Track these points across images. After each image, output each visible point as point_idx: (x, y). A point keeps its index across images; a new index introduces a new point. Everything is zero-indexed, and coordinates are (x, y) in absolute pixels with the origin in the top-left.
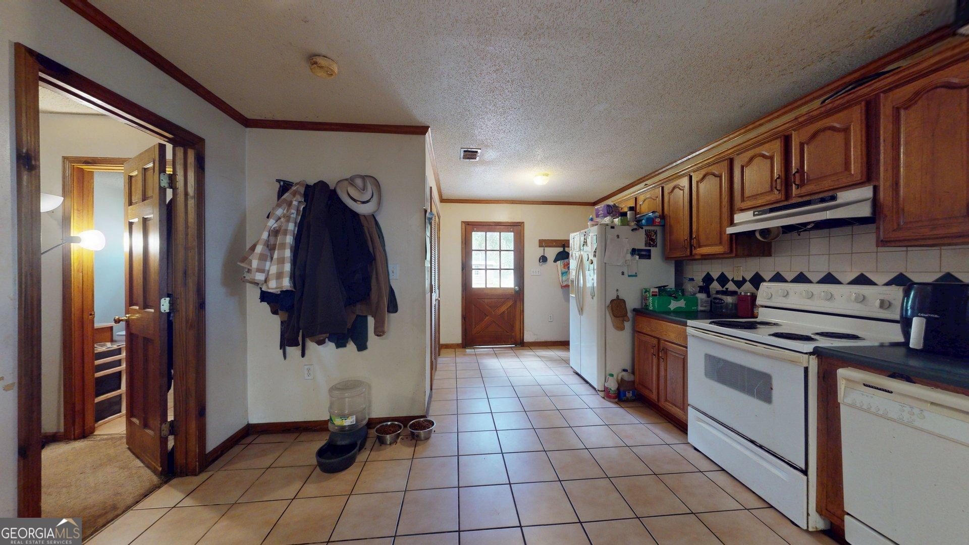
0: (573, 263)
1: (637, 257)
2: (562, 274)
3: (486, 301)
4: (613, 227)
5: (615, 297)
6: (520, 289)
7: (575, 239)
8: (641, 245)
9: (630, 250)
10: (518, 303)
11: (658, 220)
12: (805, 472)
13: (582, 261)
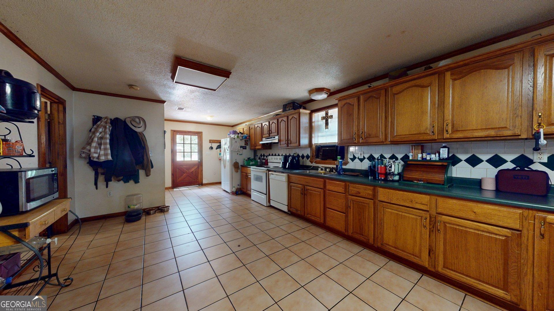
0: (222, 149)
1: (242, 149)
2: (219, 154)
3: (184, 166)
4: (234, 139)
5: (235, 162)
6: (201, 161)
7: (223, 142)
8: (243, 145)
9: (240, 146)
10: (200, 167)
11: (248, 137)
12: (266, 194)
13: (225, 149)
